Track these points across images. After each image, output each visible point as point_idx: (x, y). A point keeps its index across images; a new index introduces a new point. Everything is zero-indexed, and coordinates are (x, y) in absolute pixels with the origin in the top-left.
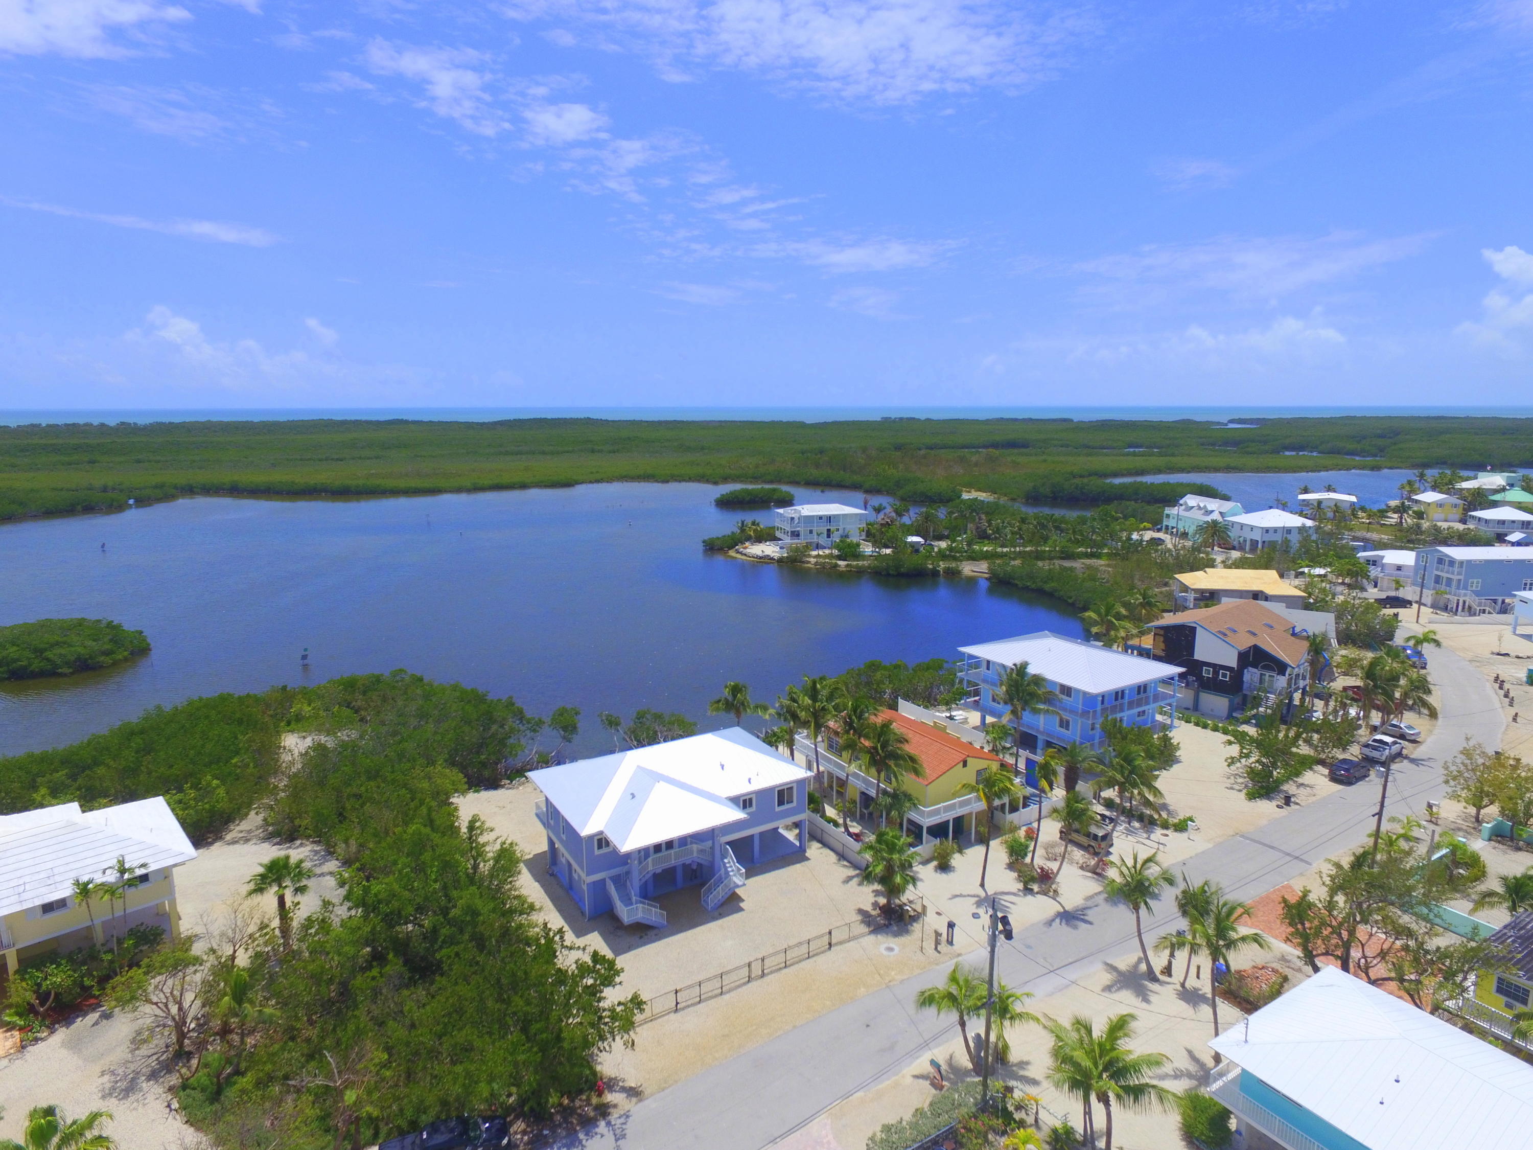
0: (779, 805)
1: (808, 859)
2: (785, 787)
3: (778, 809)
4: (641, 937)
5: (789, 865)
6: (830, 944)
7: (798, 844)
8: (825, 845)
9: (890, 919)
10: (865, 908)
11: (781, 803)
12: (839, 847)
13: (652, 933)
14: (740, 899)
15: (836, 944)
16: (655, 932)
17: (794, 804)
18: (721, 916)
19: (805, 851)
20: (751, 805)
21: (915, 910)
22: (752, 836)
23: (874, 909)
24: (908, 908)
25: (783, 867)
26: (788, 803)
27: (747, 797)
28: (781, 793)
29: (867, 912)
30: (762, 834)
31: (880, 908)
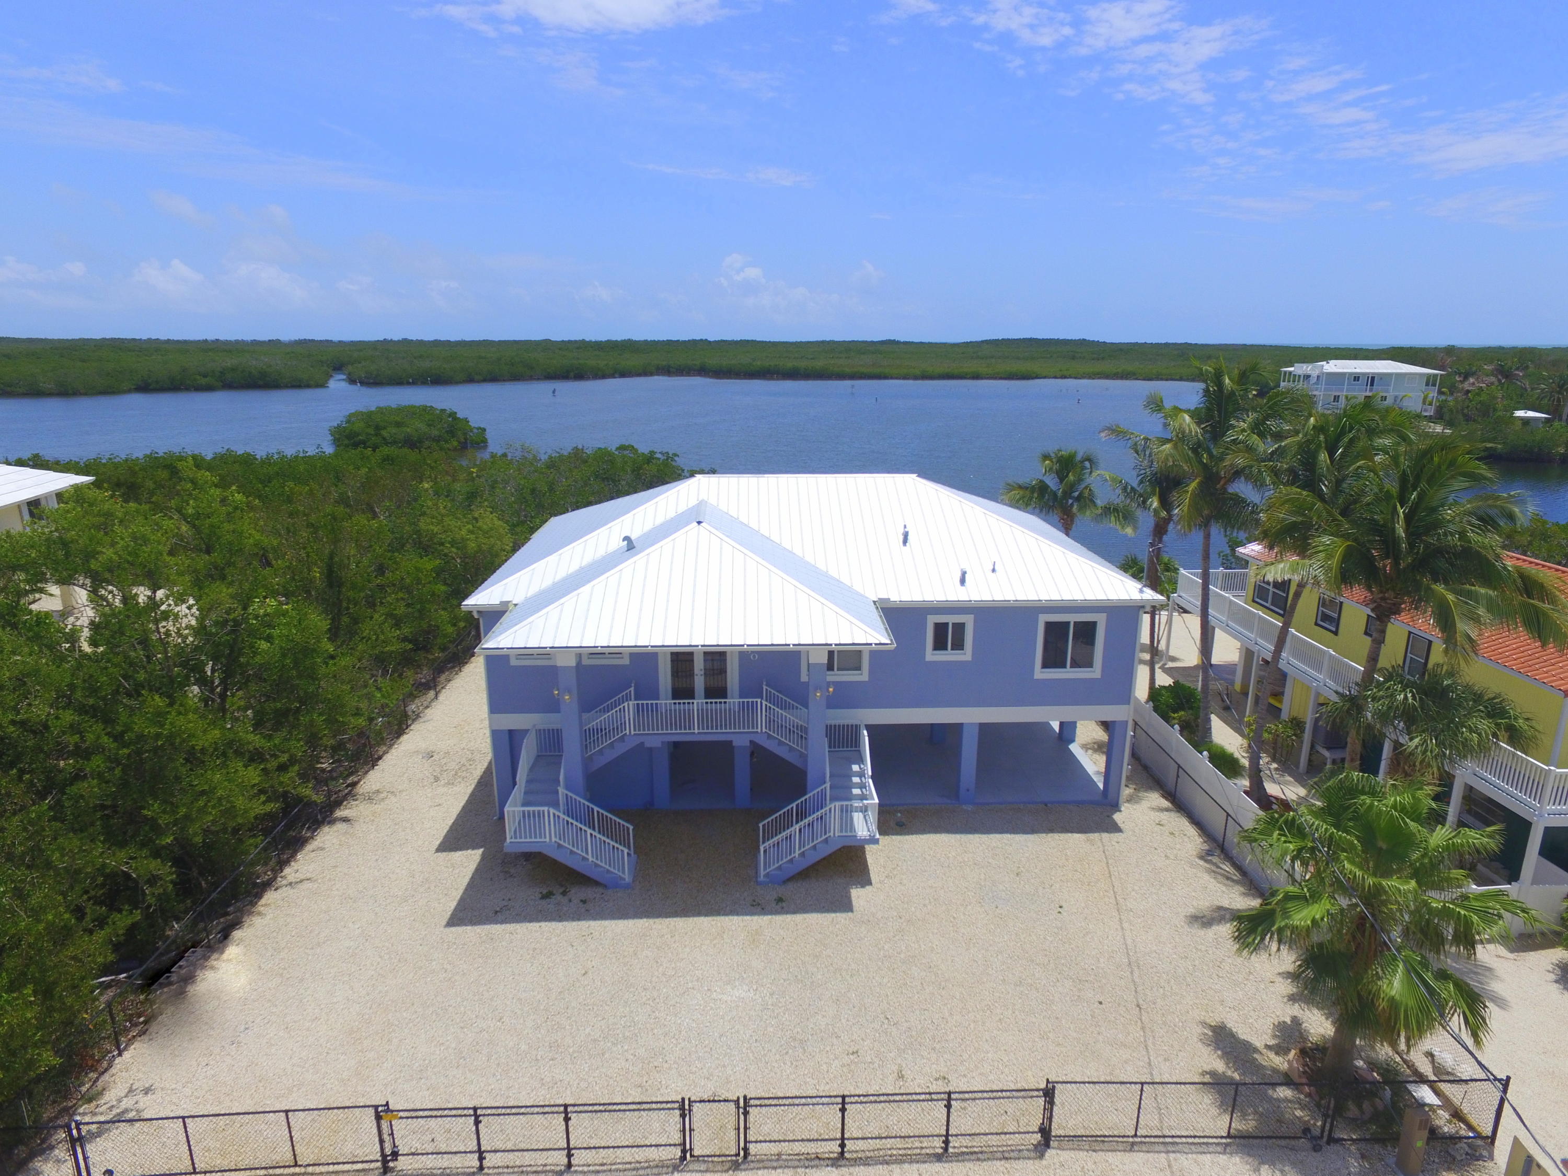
0: (1045, 665)
1: (1115, 828)
2: (1072, 618)
3: (1040, 673)
4: (547, 896)
5: (1051, 830)
6: (1045, 1132)
7: (1101, 786)
8: (1180, 804)
9: (1334, 1114)
10: (1243, 1033)
11: (1053, 659)
12: (1216, 820)
13: (577, 893)
14: (862, 876)
15: (1076, 1140)
16: (588, 892)
17: (1095, 672)
18: (781, 906)
19: (1116, 807)
20: (959, 645)
21: (1457, 1115)
22: (957, 728)
23: (1280, 1050)
24: (1425, 1094)
25: (1033, 831)
26: (1075, 664)
27: (951, 619)
28: (1055, 632)
29: (1248, 1047)
30: (985, 729)
31: (1303, 1052)
